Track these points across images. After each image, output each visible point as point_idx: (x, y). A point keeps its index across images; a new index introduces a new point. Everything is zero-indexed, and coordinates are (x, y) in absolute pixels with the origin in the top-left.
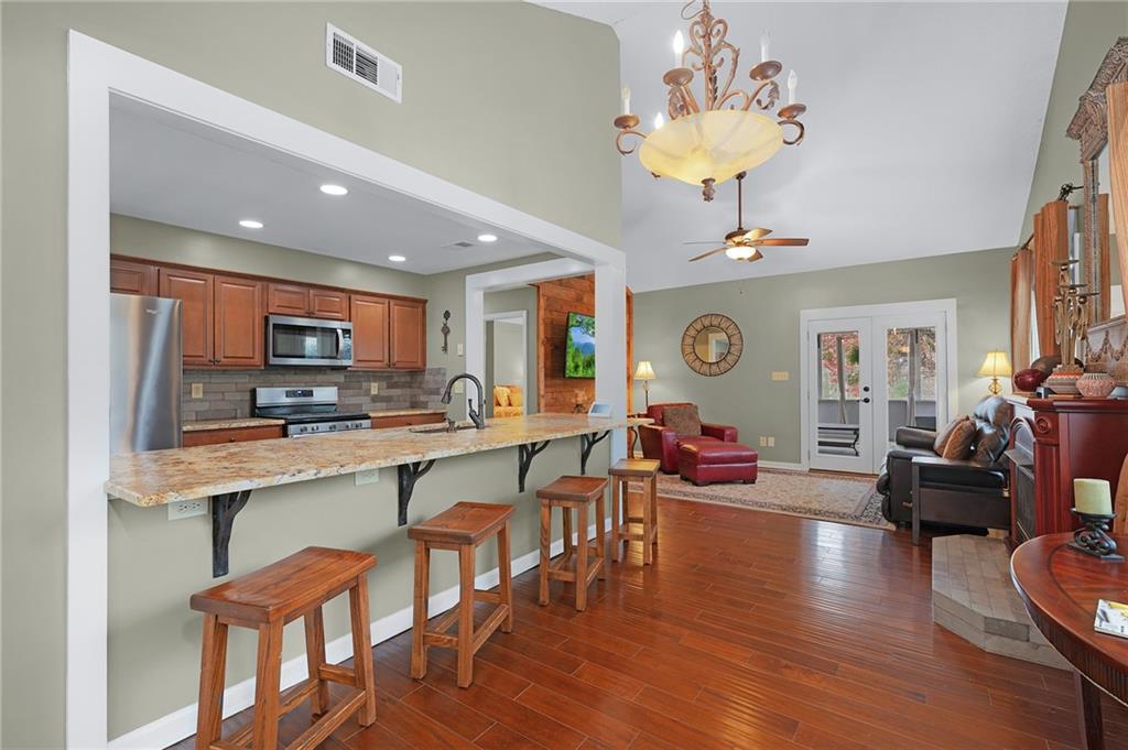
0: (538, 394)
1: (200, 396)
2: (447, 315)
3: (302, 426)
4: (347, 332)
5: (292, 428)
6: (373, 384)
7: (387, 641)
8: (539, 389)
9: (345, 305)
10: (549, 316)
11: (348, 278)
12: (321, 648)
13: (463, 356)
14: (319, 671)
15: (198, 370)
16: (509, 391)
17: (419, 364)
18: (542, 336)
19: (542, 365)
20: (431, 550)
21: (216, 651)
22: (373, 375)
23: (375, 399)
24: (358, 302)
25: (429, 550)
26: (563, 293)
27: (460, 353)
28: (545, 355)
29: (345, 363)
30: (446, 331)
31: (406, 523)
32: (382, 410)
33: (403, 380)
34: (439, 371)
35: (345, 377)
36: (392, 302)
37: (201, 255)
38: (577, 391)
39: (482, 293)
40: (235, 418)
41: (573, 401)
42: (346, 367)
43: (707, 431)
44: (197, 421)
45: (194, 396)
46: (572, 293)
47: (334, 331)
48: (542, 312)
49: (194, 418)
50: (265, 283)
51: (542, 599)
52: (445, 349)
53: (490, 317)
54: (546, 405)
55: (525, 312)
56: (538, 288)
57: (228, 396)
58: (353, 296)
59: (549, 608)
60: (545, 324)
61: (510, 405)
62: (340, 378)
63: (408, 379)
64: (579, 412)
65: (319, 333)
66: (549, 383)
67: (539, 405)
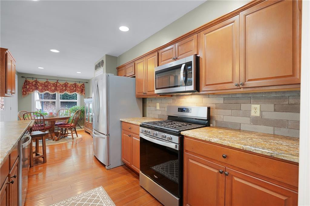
4: (189, 64)
57: (166, 109)
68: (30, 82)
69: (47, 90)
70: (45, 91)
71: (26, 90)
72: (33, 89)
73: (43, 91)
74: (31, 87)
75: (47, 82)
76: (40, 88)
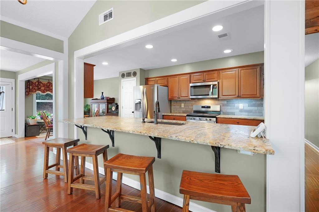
3: (190, 117)
4: (215, 85)
6: (241, 105)
22: (240, 101)
24: (223, 73)
29: (214, 97)
36: (240, 70)
44: (183, 113)
45: (182, 107)
47: (210, 85)
57: (189, 107)
58: (221, 71)
68: (33, 82)
69: (48, 91)
70: (47, 92)
71: (29, 91)
72: (36, 90)
73: (45, 92)
74: (34, 88)
75: (48, 83)
76: (43, 88)
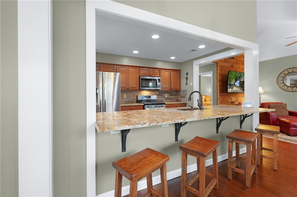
0: (217, 98)
1: (126, 97)
2: (187, 74)
3: (148, 106)
4: (159, 80)
5: (146, 106)
6: (166, 95)
7: (172, 179)
8: (217, 97)
9: (159, 73)
10: (221, 72)
11: (159, 65)
12: (151, 183)
13: (192, 86)
14: (151, 191)
15: (125, 91)
16: (205, 97)
17: (179, 89)
18: (219, 79)
19: (218, 88)
20: (188, 155)
21: (119, 182)
22: (166, 92)
23: (167, 99)
24: (162, 72)
25: (187, 155)
26: (226, 64)
27: (191, 85)
28: (220, 85)
29: (159, 88)
30: (187, 79)
31: (177, 141)
32: (168, 102)
33: (174, 93)
34: (184, 91)
35: (159, 92)
36: (171, 71)
37: (126, 62)
38: (231, 97)
39: (198, 66)
40: (133, 103)
41: (230, 100)
42: (159, 90)
43: (291, 114)
44: (125, 103)
45: (124, 97)
46: (229, 64)
47: (156, 80)
48: (219, 71)
49: (124, 103)
50: (139, 68)
51: (229, 177)
52: (187, 84)
53: (200, 74)
54: (220, 102)
55: (212, 72)
56: (217, 63)
57: (131, 97)
58: (161, 70)
59: (231, 181)
60: (220, 75)
61: (205, 101)
62: (158, 93)
63: (176, 93)
64: (232, 104)
65: (152, 81)
66: (221, 94)
67: (217, 102)
